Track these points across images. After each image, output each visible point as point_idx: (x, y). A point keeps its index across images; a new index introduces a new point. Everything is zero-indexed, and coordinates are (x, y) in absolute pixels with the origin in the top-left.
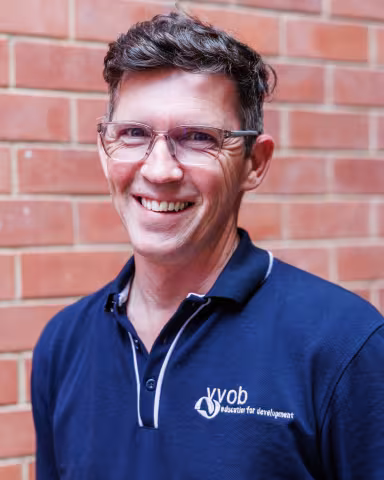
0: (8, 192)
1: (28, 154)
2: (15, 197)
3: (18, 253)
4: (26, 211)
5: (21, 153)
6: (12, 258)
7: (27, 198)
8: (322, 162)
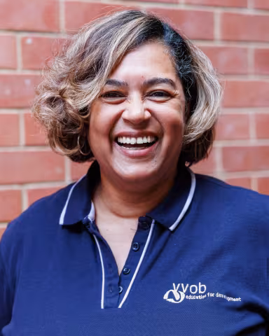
0: (14, 69)
1: (29, 41)
2: (19, 72)
3: (22, 112)
4: (28, 82)
5: (24, 40)
6: (17, 117)
7: (28, 73)
8: (245, 50)
